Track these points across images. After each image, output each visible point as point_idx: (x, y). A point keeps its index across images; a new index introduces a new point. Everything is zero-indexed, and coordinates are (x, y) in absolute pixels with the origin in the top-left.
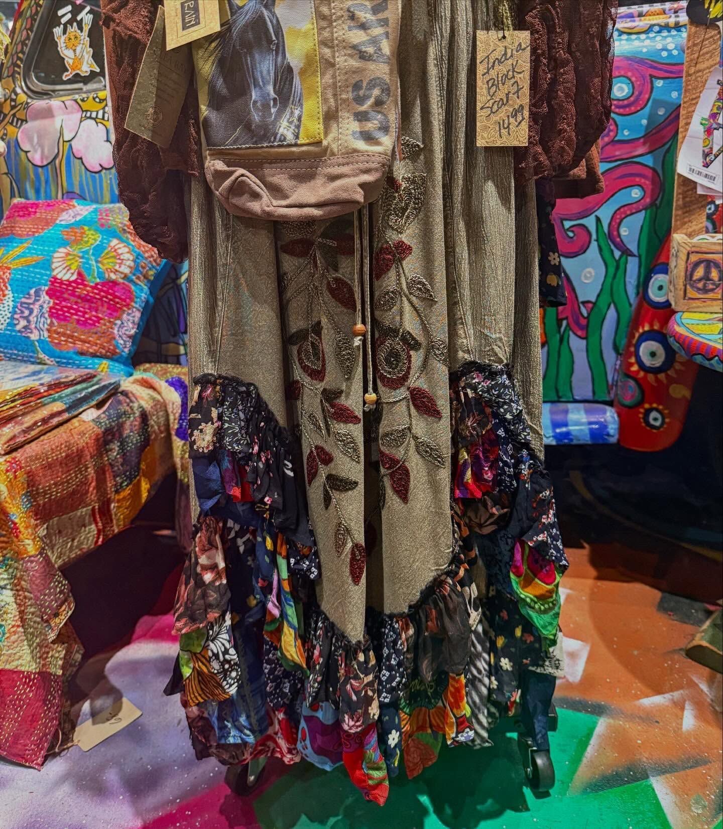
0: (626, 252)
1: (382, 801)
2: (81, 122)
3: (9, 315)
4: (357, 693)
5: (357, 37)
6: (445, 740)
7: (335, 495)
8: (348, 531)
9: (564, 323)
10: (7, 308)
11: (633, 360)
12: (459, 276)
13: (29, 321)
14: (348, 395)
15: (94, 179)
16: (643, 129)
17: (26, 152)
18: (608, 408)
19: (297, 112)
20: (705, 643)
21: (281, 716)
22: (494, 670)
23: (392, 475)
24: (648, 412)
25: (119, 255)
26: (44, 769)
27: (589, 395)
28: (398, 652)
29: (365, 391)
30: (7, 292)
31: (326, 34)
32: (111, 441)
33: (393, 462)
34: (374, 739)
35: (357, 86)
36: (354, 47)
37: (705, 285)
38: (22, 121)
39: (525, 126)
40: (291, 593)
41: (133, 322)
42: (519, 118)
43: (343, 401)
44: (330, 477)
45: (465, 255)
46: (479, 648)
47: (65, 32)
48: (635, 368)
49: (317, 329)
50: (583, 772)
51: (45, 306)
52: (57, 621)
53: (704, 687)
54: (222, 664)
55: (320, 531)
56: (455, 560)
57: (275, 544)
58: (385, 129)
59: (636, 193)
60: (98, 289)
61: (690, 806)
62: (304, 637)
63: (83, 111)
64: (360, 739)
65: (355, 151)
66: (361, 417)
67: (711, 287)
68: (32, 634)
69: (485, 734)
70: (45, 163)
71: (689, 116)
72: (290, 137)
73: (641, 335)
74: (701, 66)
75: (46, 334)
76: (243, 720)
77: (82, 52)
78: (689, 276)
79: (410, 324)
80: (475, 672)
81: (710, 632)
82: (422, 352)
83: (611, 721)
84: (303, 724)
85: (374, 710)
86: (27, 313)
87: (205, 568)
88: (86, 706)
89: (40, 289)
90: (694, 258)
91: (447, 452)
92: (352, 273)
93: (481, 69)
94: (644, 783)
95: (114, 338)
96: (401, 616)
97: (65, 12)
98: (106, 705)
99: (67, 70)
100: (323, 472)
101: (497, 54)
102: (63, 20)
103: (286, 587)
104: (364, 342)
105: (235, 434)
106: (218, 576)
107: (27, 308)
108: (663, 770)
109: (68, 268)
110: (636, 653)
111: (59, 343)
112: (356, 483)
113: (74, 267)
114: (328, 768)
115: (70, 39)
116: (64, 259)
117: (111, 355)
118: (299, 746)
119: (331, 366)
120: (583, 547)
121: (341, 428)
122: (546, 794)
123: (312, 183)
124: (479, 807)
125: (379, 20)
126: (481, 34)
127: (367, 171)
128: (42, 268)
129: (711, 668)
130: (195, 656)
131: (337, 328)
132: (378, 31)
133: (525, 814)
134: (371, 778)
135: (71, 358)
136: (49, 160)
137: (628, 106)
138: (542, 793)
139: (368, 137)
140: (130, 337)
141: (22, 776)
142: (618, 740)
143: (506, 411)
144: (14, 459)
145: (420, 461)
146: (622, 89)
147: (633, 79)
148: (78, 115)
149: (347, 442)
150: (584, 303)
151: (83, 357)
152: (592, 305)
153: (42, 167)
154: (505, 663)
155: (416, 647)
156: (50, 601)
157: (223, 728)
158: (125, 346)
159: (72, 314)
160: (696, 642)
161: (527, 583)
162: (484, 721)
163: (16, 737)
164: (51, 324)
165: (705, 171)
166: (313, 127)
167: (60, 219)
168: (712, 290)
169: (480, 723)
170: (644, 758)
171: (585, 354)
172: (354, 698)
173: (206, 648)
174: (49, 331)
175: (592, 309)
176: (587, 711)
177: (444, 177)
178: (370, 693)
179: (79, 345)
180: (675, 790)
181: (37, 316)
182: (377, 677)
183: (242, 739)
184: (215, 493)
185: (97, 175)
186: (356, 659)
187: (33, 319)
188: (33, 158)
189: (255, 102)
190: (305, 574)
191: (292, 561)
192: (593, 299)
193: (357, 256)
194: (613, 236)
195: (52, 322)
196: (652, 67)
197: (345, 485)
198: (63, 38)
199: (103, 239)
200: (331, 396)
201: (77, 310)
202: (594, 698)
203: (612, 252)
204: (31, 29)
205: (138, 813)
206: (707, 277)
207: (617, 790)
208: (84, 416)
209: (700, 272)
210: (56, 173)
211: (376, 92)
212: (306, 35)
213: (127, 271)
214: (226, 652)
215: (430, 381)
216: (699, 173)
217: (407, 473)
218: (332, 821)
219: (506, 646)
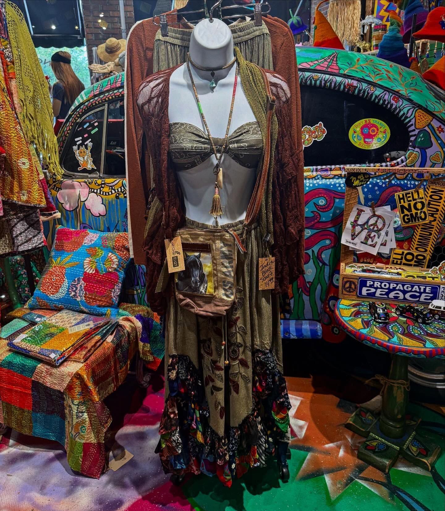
0: (324, 264)
1: (230, 486)
2: (89, 193)
3: (67, 290)
4: (222, 453)
5: (224, 270)
6: (250, 466)
7: (215, 393)
8: (219, 403)
9: (300, 289)
10: (65, 286)
11: (327, 306)
12: (254, 324)
13: (76, 293)
14: (220, 362)
15: (96, 220)
16: (331, 218)
17: (62, 204)
18: (318, 323)
19: (206, 285)
20: (351, 422)
21: (194, 459)
22: (267, 442)
23: (233, 386)
24: (333, 328)
25: (112, 260)
26: (100, 479)
27: (311, 317)
28: (235, 439)
29: (225, 360)
30: (64, 279)
31: (215, 267)
32: (118, 349)
33: (234, 382)
34: (227, 467)
35: (224, 282)
36: (223, 272)
37: (350, 290)
38: (59, 189)
39: (274, 283)
40: (200, 421)
41: (119, 289)
42: (272, 281)
43: (218, 364)
44: (213, 386)
45: (256, 317)
46: (262, 434)
47: (78, 149)
48: (328, 310)
49: (210, 340)
50: (301, 473)
51: (83, 286)
52: (107, 425)
53: (349, 440)
54: (177, 443)
55: (209, 401)
56: (254, 410)
57: (195, 405)
58: (232, 294)
59: (328, 242)
60: (104, 276)
61: (336, 484)
62: (204, 434)
63: (90, 188)
64: (223, 467)
65: (223, 299)
66: (223, 368)
67: (352, 290)
68: (94, 428)
69: (264, 463)
70: (71, 210)
71: (347, 220)
72: (203, 291)
73: (330, 297)
74: (350, 202)
75: (84, 298)
76: (182, 461)
77: (87, 159)
78: (344, 286)
79: (239, 340)
80: (260, 442)
81: (354, 417)
82: (243, 348)
83: (313, 454)
84: (202, 461)
85: (227, 457)
86: (74, 289)
87: (171, 413)
88: (111, 454)
89: (80, 278)
90: (345, 280)
91: (251, 379)
92: (221, 326)
93: (260, 269)
94: (322, 476)
95: (112, 298)
96: (236, 428)
97: (79, 140)
98: (119, 453)
99: (80, 166)
100: (211, 384)
101: (265, 264)
102: (78, 143)
103: (199, 419)
104: (225, 347)
105: (183, 373)
106: (175, 415)
107: (74, 287)
108: (329, 471)
109: (91, 268)
110: (326, 426)
111: (90, 302)
112: (222, 389)
113: (93, 267)
114: (211, 476)
115: (81, 152)
116: (89, 264)
117: (111, 305)
118: (201, 469)
119: (214, 353)
120: (310, 377)
121: (218, 372)
122: (286, 482)
123: (210, 305)
124: (263, 487)
125: (231, 266)
126: (260, 259)
127: (227, 306)
128: (79, 268)
129: (353, 431)
130: (166, 441)
131: (216, 342)
132: (230, 269)
133: (279, 489)
134: (226, 479)
135: (95, 309)
136: (74, 209)
137: (325, 208)
138: (285, 481)
139: (227, 296)
140: (118, 296)
141: (93, 481)
142: (315, 461)
143: (269, 366)
144: (87, 364)
145: (242, 381)
146: (322, 202)
147: (327, 198)
148: (87, 190)
149: (219, 377)
150: (308, 282)
151: (100, 308)
152: (311, 284)
153: (70, 211)
154: (270, 439)
155: (240, 437)
156: (104, 418)
157: (175, 463)
158: (115, 300)
159: (94, 289)
160: (348, 422)
161: (277, 414)
162: (264, 458)
163: (90, 467)
164: (86, 294)
165: (352, 241)
166: (210, 290)
167: (84, 242)
168: (352, 292)
169: (262, 459)
170: (323, 467)
171: (309, 302)
172: (221, 454)
173: (170, 438)
174: (85, 297)
175: (311, 285)
176: (304, 450)
177: (249, 294)
178: (226, 452)
179: (98, 303)
180: (332, 479)
181: (79, 290)
182: (228, 447)
183: (181, 467)
184: (176, 391)
185: (97, 218)
186: (222, 442)
187: (78, 291)
188: (65, 206)
189: (193, 281)
190: (205, 415)
191: (201, 412)
192: (312, 281)
193: (223, 323)
194: (319, 257)
195: (86, 293)
196: (334, 193)
197: (219, 389)
198: (78, 151)
199: (105, 253)
200: (214, 362)
201: (97, 287)
202: (307, 445)
203: (319, 263)
204: (62, 147)
205: (140, 493)
206: (350, 287)
207: (312, 479)
208: (107, 340)
209: (348, 285)
210: (77, 215)
211: (230, 285)
212: (209, 267)
213: (115, 266)
214: (178, 440)
215: (245, 356)
216: (350, 242)
217: (238, 385)
218: (211, 493)
219: (271, 434)
